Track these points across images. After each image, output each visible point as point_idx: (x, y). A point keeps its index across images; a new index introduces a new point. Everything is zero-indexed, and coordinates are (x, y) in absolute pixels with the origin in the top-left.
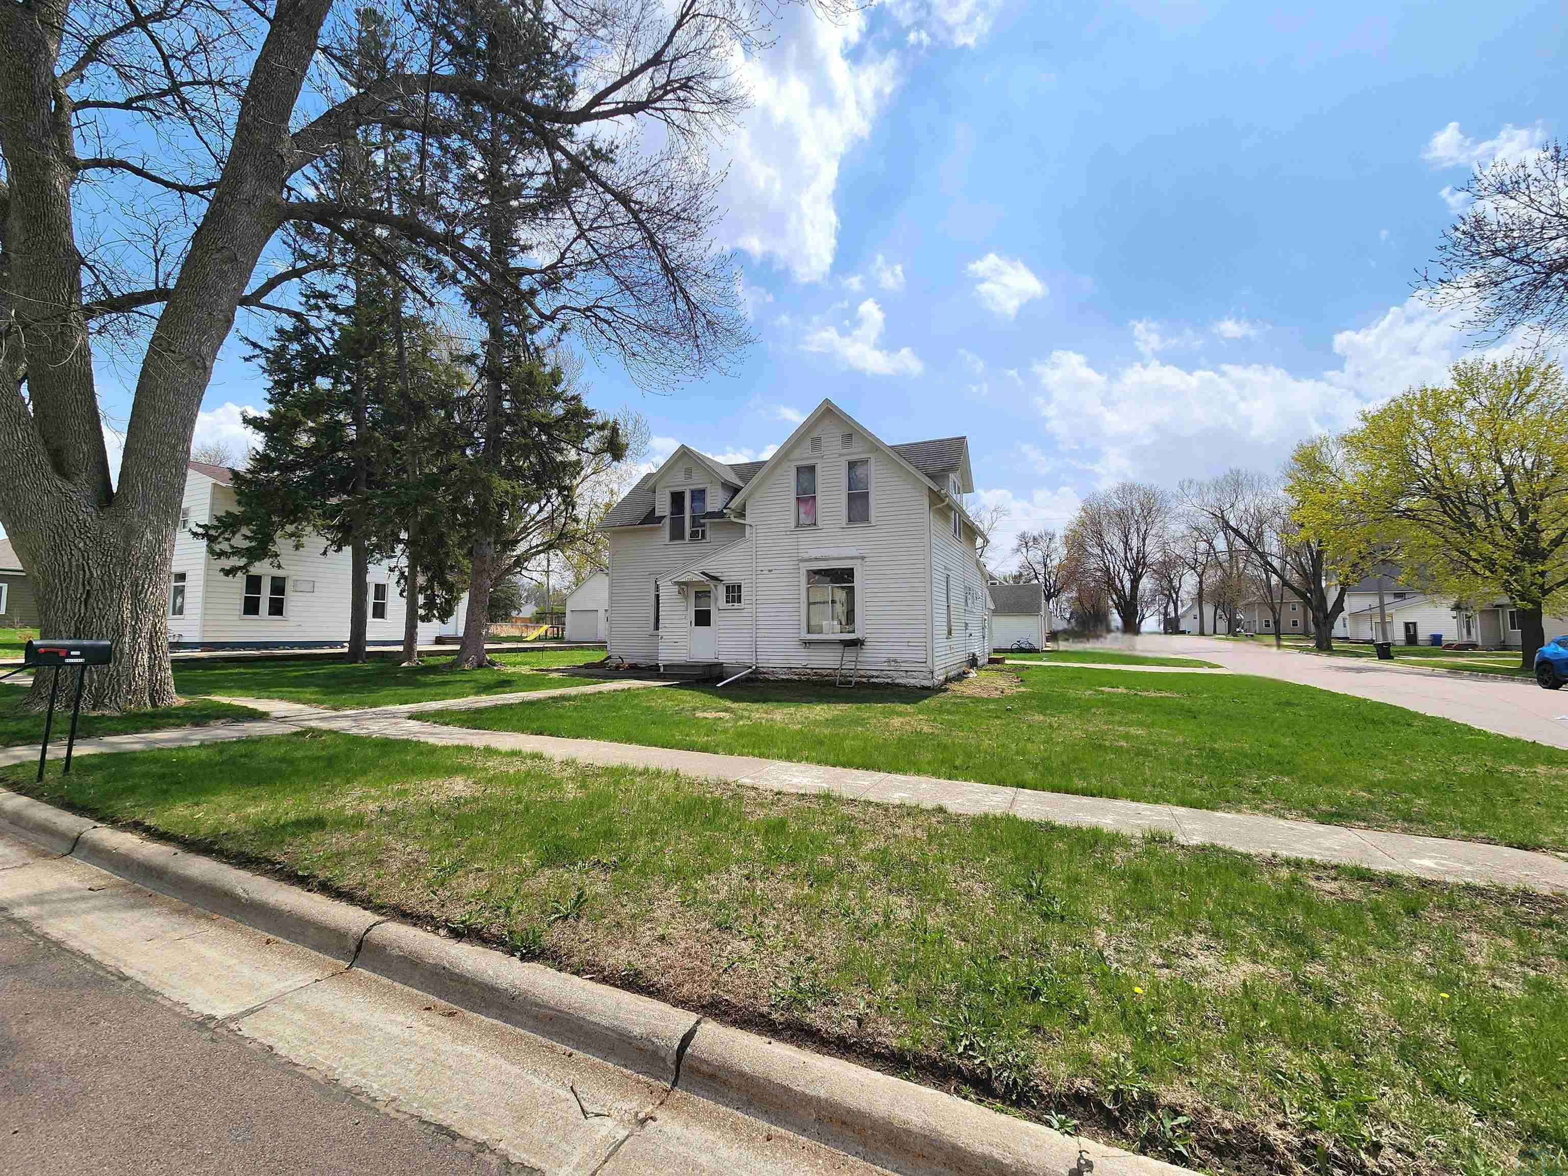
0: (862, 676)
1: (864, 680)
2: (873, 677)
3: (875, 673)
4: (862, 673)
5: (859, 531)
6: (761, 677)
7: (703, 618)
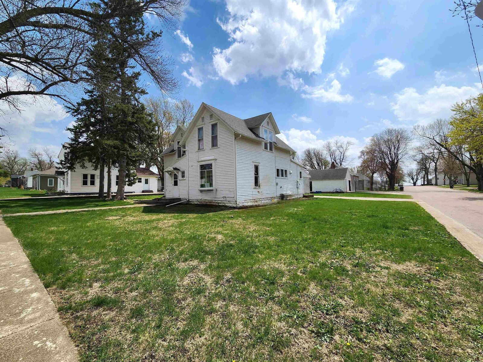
0: (216, 203)
1: (217, 204)
2: (219, 203)
3: (220, 202)
4: (216, 201)
5: (215, 150)
6: (190, 203)
7: (176, 184)
